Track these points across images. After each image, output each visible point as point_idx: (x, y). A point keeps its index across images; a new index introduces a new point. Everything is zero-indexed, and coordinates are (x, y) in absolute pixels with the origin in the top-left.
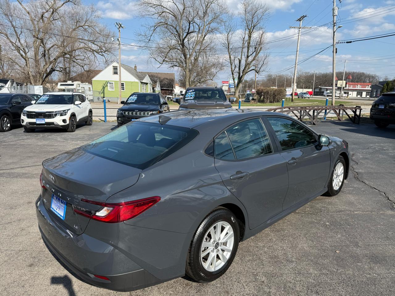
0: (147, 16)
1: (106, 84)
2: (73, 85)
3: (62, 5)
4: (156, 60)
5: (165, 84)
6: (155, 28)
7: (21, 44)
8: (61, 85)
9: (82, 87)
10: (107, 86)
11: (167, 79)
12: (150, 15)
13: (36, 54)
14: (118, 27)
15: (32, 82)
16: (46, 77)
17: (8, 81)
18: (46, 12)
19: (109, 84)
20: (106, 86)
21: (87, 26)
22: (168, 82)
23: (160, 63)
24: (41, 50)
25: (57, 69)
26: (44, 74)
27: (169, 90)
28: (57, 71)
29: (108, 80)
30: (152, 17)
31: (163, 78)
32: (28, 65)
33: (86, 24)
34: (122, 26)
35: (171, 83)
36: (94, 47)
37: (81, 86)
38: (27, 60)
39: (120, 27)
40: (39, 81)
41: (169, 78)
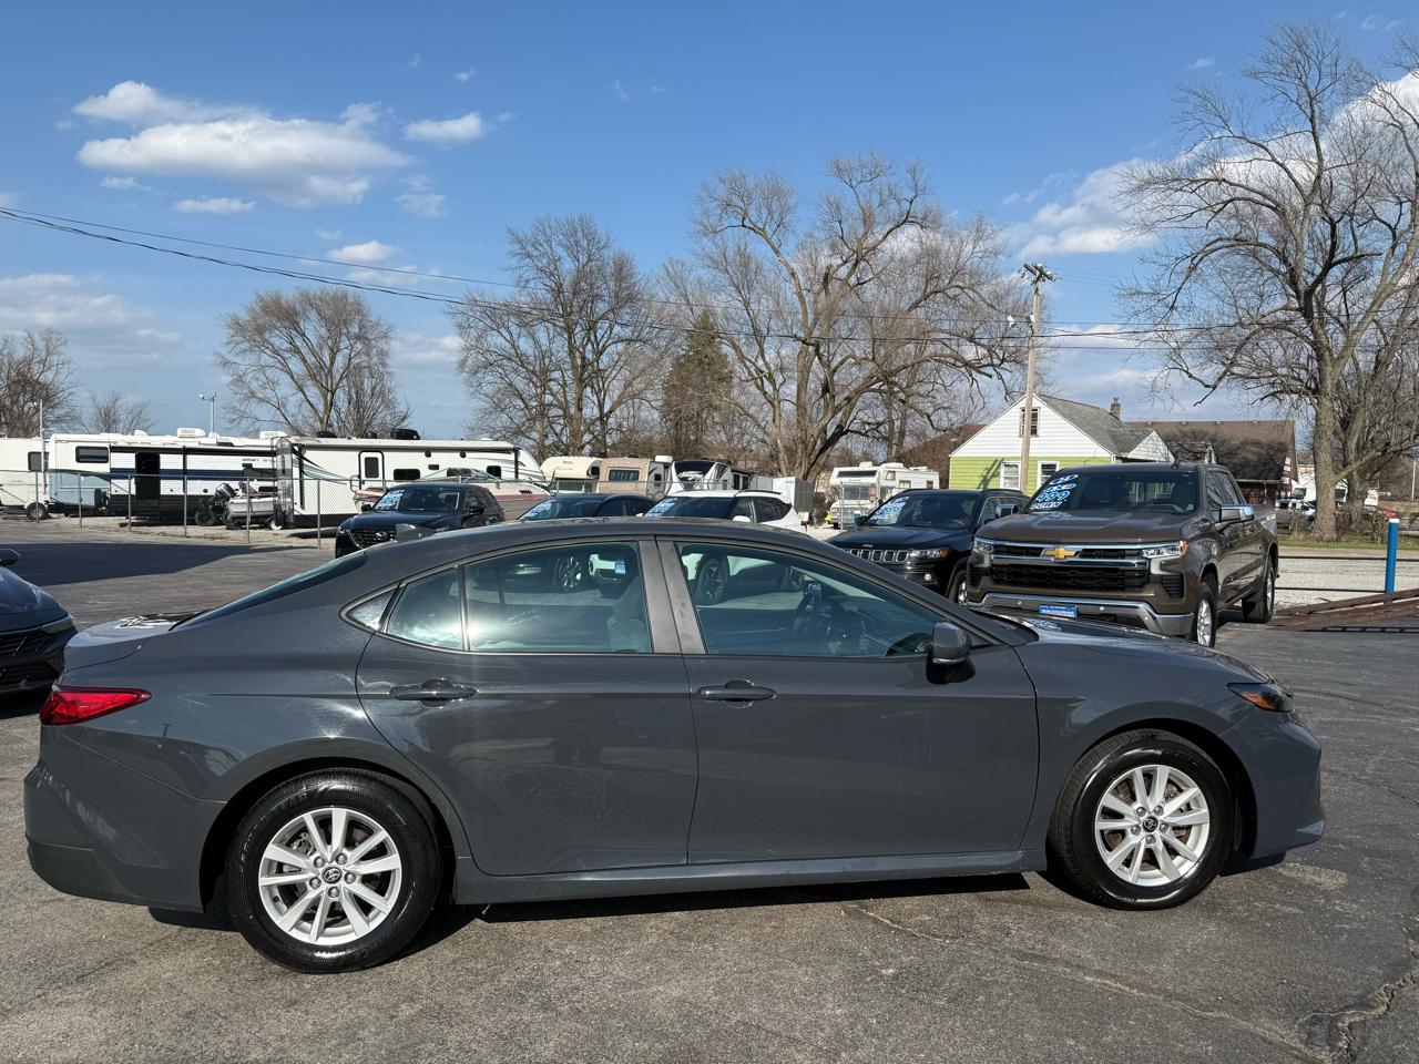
0: (1168, 224)
1: (992, 471)
2: (872, 474)
3: (885, 237)
4: (1190, 376)
5: (1246, 463)
6: (1195, 262)
7: (766, 364)
8: (842, 474)
9: (901, 482)
10: (996, 475)
11: (1256, 443)
12: (1177, 219)
13: (801, 388)
14: (1033, 278)
15: (783, 468)
16: (822, 451)
17: (712, 465)
18: (841, 265)
19: (1003, 470)
20: (992, 477)
21: (958, 287)
22: (1260, 455)
23: (1207, 386)
24: (818, 372)
25: (854, 427)
26: (815, 442)
27: (1261, 486)
28: (856, 432)
29: (1000, 455)
30: (1185, 224)
31: (1242, 439)
32: (777, 420)
33: (954, 283)
34: (1049, 273)
35: (1271, 457)
36: (970, 352)
37: (899, 476)
38: (776, 403)
39: (1038, 279)
40: (801, 463)
41: (1264, 440)
